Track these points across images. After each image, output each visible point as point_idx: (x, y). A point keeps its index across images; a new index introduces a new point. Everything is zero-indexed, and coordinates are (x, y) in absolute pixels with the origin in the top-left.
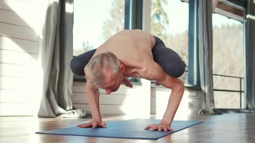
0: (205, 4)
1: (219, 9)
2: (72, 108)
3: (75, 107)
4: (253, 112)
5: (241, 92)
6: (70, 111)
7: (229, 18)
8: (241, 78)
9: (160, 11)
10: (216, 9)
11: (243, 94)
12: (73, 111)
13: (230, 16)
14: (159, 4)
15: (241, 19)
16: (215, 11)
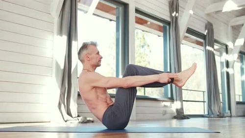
0: (174, 37)
1: (186, 41)
2: (77, 116)
3: (80, 115)
4: (212, 116)
5: (204, 102)
6: (76, 118)
7: (193, 48)
8: (204, 92)
9: (145, 43)
10: (183, 42)
11: (205, 103)
12: (78, 118)
13: (194, 47)
14: (144, 39)
15: (202, 48)
16: (183, 43)
